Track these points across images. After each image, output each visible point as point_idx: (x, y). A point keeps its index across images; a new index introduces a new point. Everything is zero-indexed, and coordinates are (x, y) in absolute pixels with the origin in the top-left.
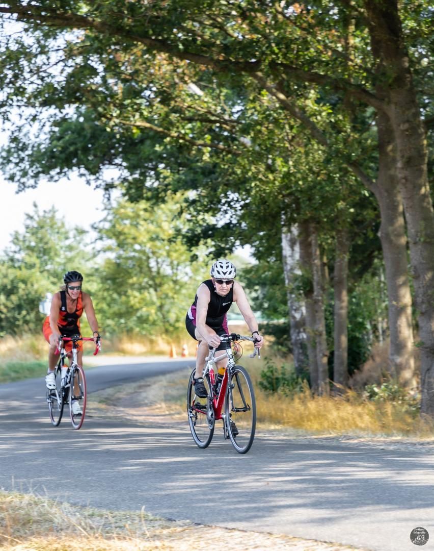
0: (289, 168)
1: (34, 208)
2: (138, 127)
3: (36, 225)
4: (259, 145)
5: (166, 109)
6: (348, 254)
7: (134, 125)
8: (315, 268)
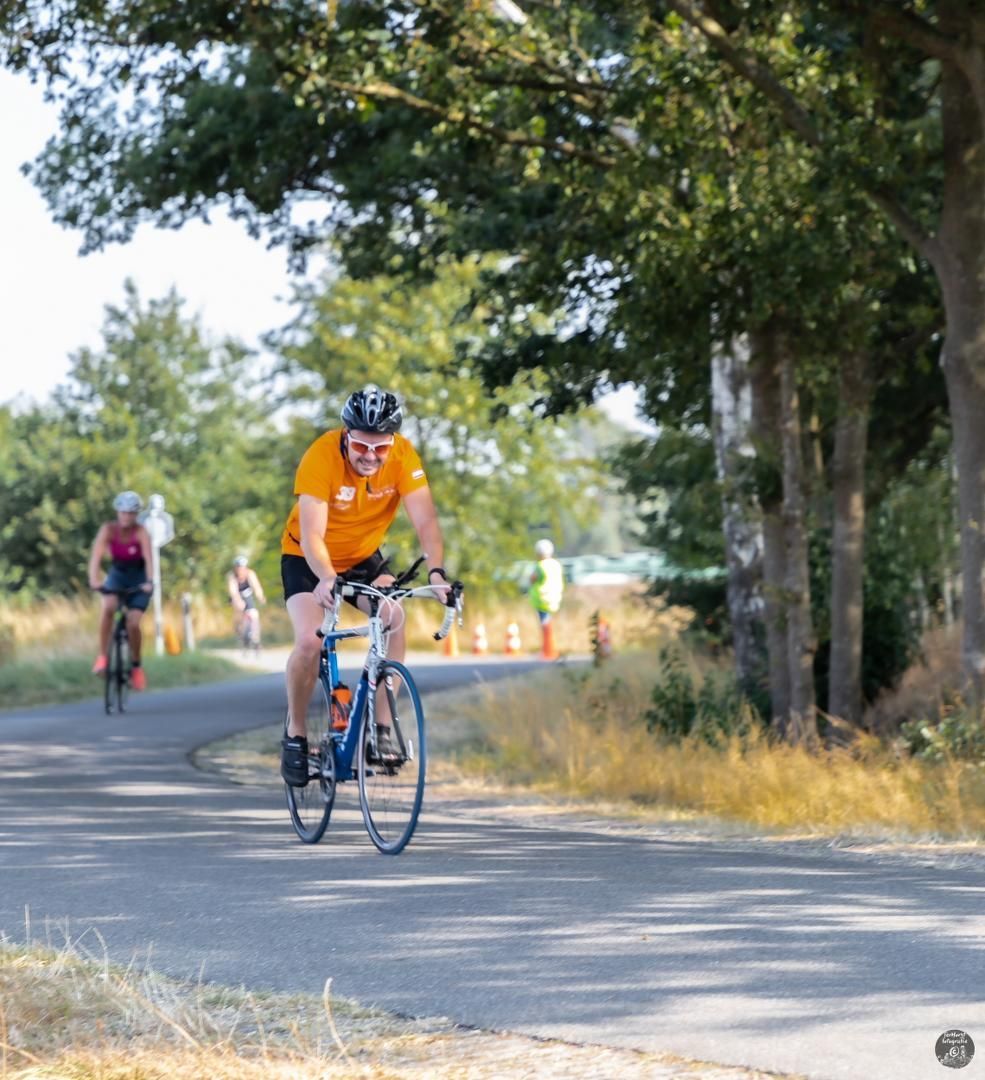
0: (728, 199)
1: (125, 295)
2: (370, 97)
3: (130, 335)
4: (659, 144)
5: (439, 56)
6: (866, 407)
7: (360, 93)
8: (786, 441)
